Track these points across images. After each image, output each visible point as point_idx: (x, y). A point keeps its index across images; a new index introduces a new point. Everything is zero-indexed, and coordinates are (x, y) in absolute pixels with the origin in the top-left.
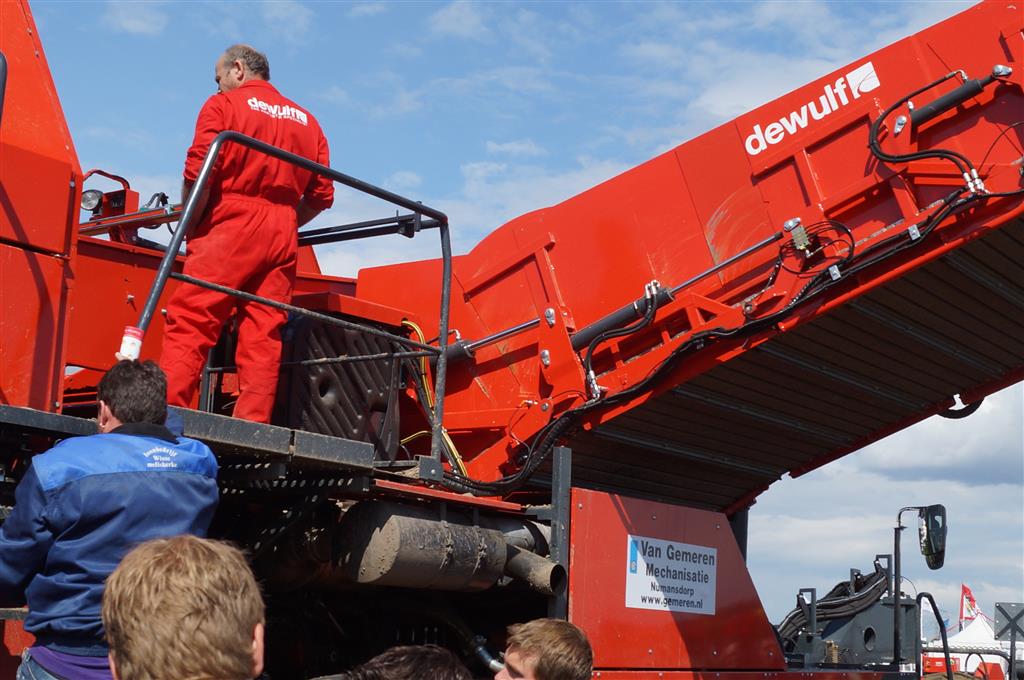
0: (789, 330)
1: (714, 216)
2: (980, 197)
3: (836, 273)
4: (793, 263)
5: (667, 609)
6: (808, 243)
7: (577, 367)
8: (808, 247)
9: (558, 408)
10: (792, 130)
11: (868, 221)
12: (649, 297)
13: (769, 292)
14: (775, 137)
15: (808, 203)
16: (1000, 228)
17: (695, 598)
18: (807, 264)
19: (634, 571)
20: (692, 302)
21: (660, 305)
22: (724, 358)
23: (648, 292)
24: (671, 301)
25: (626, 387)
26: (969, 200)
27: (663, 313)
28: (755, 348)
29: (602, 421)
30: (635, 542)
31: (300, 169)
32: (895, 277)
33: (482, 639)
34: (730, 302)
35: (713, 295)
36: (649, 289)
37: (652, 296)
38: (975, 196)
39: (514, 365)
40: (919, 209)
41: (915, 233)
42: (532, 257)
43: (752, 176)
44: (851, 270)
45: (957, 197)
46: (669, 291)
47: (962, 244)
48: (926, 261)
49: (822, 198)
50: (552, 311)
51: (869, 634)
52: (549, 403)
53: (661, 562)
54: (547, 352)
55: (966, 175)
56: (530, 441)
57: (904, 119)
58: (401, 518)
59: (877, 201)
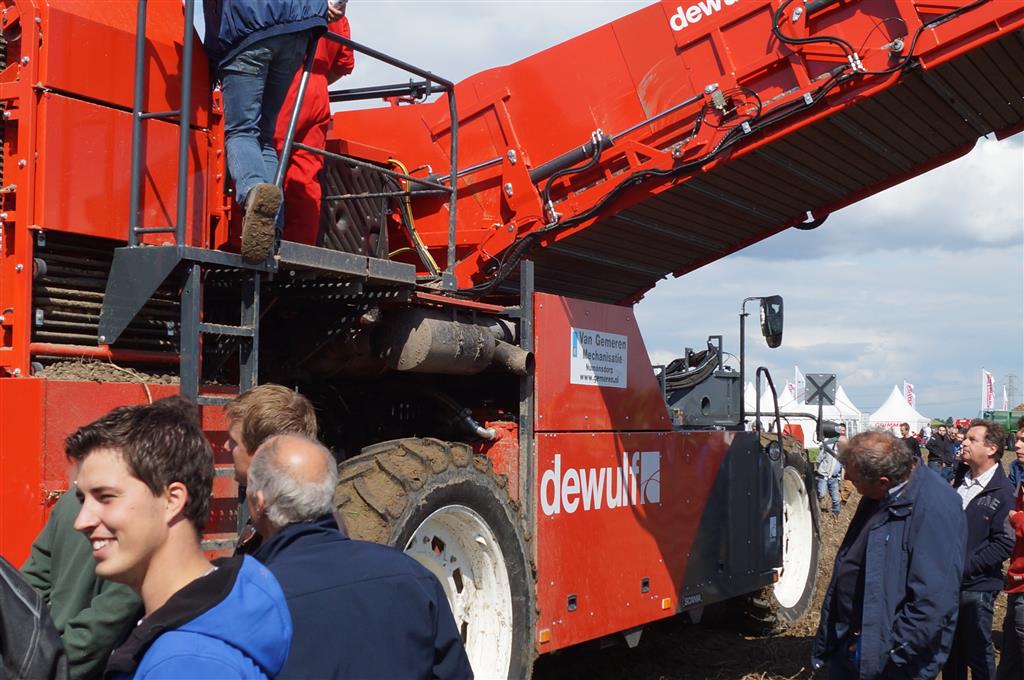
0: (708, 171)
1: (645, 77)
2: (858, 75)
3: (747, 128)
4: (711, 119)
5: (596, 384)
6: (725, 104)
7: (536, 198)
8: (725, 107)
9: (521, 229)
10: (708, 12)
11: (769, 86)
12: (595, 142)
13: (693, 141)
14: (694, 17)
15: (723, 73)
16: (873, 97)
17: (614, 376)
18: (723, 119)
19: (575, 356)
20: (630, 147)
21: (604, 148)
22: (657, 191)
23: (594, 139)
24: (612, 146)
25: (577, 213)
26: (851, 76)
27: (607, 155)
28: (680, 184)
29: (556, 240)
30: (576, 333)
31: (331, 42)
32: (792, 132)
33: (469, 411)
34: (660, 147)
35: (646, 141)
36: (596, 136)
37: (598, 142)
38: (856, 73)
39: (478, 194)
40: (811, 79)
41: (809, 99)
42: (492, 107)
43: (676, 48)
44: (758, 126)
45: (841, 73)
46: (611, 137)
47: (843, 108)
48: (816, 121)
49: (735, 69)
50: (513, 152)
51: (706, 402)
52: (514, 225)
53: (592, 348)
54: (510, 185)
55: (850, 57)
56: (499, 255)
57: (800, 10)
58: (431, 320)
59: (778, 72)
